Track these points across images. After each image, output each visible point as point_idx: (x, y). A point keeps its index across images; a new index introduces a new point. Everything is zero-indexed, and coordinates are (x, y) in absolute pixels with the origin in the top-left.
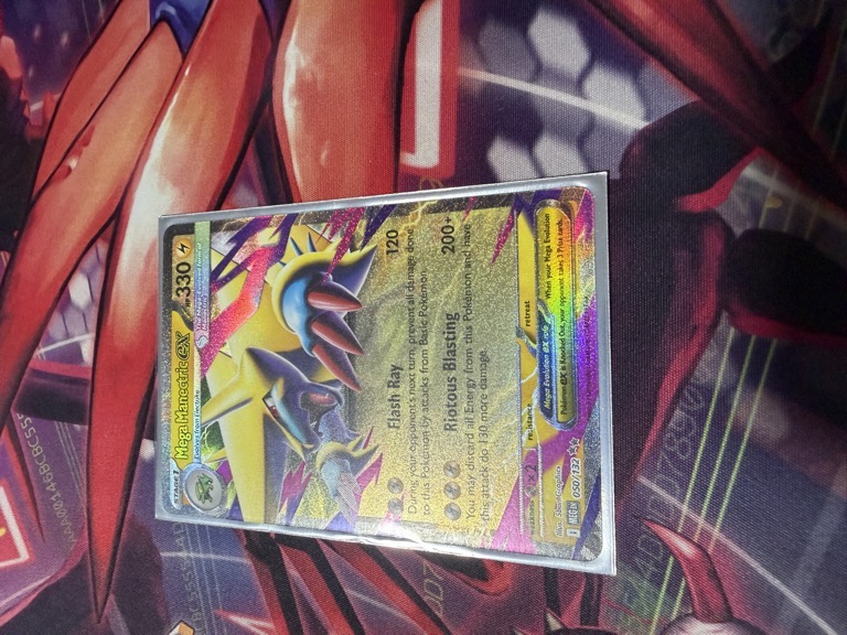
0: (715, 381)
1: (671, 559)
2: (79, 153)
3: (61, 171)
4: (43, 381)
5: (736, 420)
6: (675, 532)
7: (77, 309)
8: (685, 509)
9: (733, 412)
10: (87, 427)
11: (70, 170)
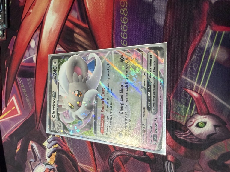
0: (205, 46)
1: (191, 98)
2: (32, 8)
3: (28, 13)
4: (24, 68)
5: (211, 56)
6: (192, 90)
7: (32, 48)
8: (195, 84)
9: (211, 54)
10: (34, 79)
11: (30, 13)
